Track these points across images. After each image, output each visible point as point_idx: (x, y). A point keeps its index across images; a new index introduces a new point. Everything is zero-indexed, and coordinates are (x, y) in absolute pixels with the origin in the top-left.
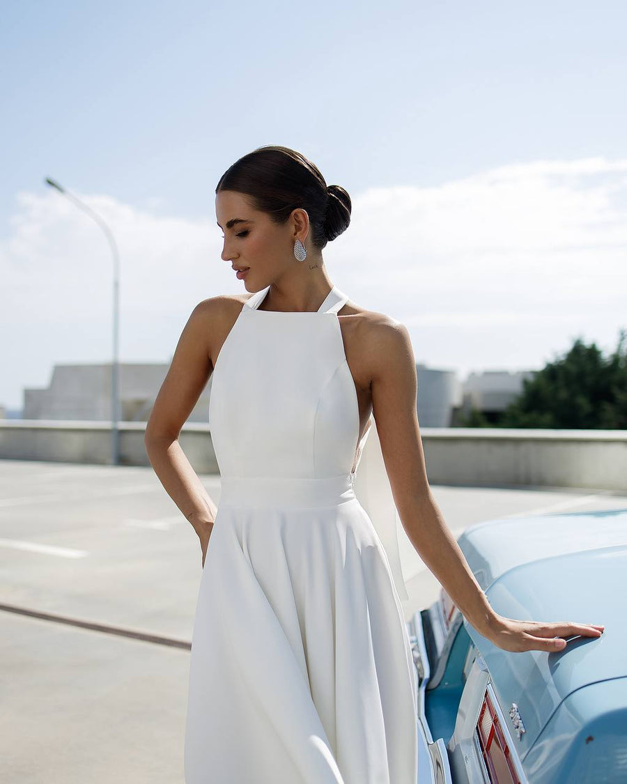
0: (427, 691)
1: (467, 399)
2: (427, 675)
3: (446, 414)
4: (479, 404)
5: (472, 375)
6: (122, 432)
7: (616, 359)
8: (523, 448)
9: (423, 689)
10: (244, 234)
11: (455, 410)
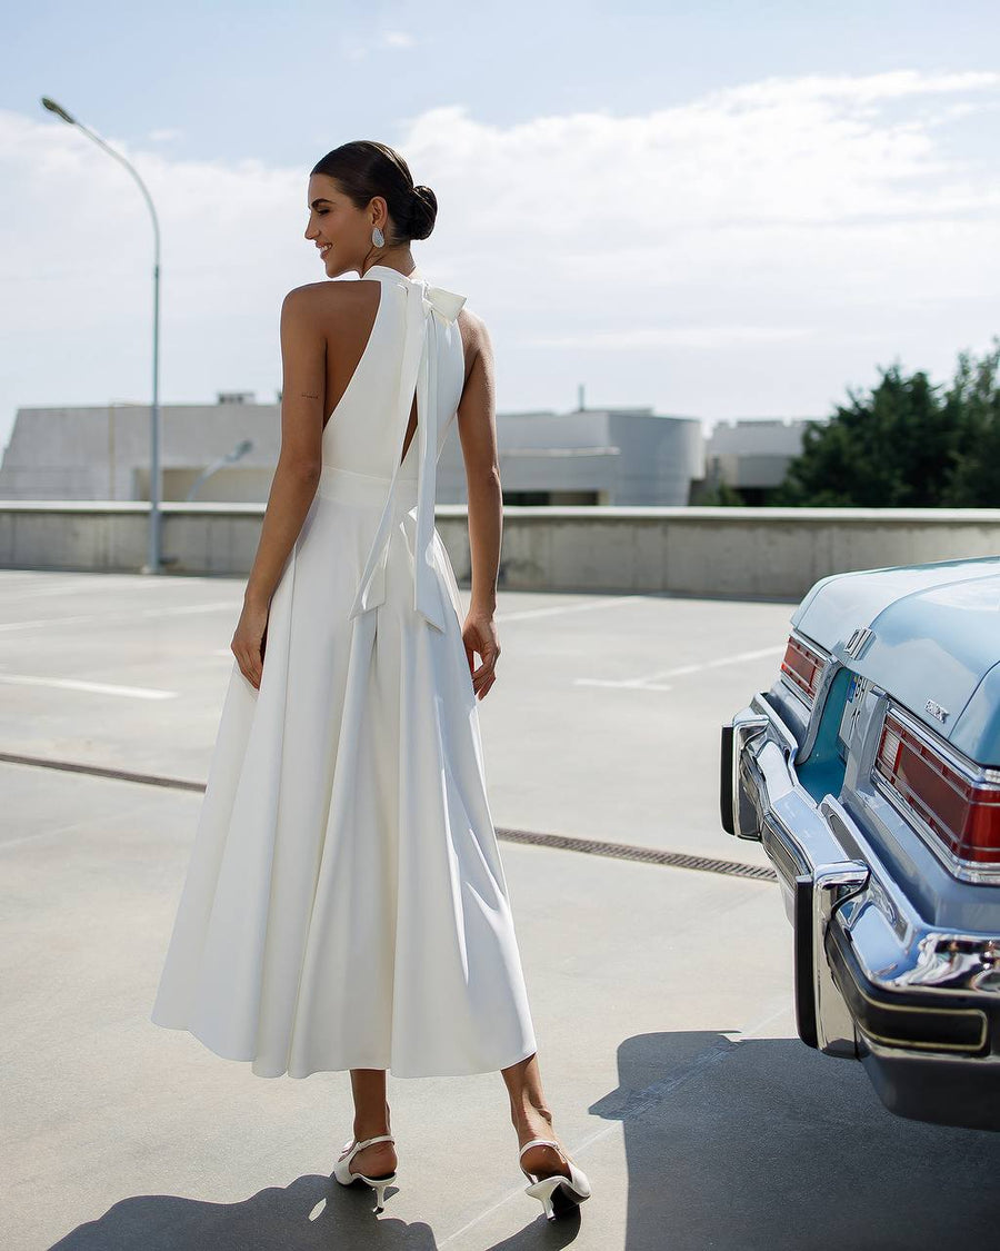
0: (796, 766)
1: (714, 466)
2: (794, 745)
3: (684, 488)
4: (733, 478)
5: (722, 425)
6: (168, 515)
7: (953, 401)
8: (824, 534)
9: (791, 761)
10: (325, 212)
11: (696, 485)
